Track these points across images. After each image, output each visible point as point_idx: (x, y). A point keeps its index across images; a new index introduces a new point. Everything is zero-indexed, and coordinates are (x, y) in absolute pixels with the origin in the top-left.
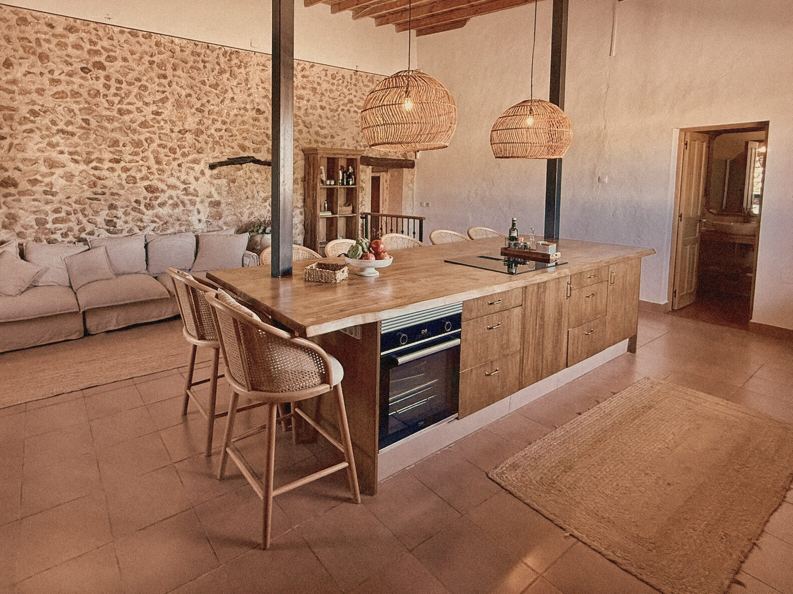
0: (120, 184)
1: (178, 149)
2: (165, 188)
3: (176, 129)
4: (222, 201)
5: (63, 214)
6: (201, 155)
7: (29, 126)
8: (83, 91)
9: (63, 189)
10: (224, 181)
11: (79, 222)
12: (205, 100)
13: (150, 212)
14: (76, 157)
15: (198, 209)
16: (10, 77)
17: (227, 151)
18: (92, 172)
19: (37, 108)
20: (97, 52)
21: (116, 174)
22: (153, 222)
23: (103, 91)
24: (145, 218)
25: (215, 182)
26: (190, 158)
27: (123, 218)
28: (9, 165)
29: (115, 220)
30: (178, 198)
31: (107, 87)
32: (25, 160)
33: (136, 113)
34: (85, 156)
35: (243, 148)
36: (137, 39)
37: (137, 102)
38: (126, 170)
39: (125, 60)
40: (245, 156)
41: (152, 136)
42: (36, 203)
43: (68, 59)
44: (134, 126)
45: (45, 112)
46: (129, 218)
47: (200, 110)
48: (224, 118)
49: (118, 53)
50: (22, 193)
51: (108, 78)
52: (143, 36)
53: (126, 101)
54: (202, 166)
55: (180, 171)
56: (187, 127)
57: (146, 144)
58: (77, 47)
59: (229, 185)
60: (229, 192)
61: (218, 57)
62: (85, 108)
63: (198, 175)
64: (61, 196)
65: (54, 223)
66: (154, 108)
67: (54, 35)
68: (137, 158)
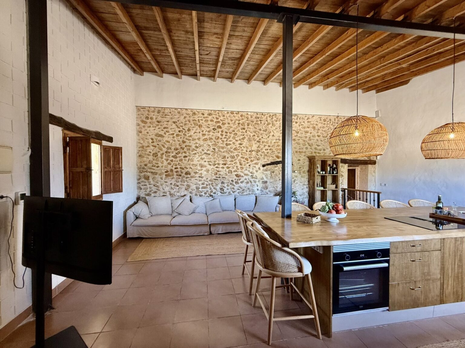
0: (226, 174)
1: (249, 159)
2: (243, 175)
3: (248, 150)
4: (268, 181)
5: (205, 185)
6: (259, 161)
7: (195, 152)
8: (213, 138)
9: (205, 175)
10: (269, 172)
11: (211, 189)
12: (261, 137)
13: (237, 185)
14: (210, 163)
15: (257, 185)
16: (189, 135)
17: (270, 158)
18: (216, 169)
19: (197, 145)
20: (218, 122)
21: (224, 169)
22: (238, 189)
23: (220, 137)
24: (235, 188)
25: (265, 172)
26: (254, 162)
27: (227, 187)
28: (188, 167)
29: (224, 188)
30: (249, 179)
31: (222, 135)
32: (193, 165)
33: (232, 144)
34: (213, 162)
35: (278, 157)
36: (234, 115)
37: (233, 140)
38: (228, 168)
39: (229, 124)
40: (279, 161)
41: (239, 154)
42: (196, 181)
43: (208, 126)
44: (232, 150)
45: (200, 146)
46: (229, 188)
47: (259, 142)
48: (269, 144)
49: (226, 121)
50: (192, 177)
51: (222, 131)
52: (236, 113)
53: (229, 140)
54: (260, 165)
55: (250, 168)
56: (253, 149)
57: (236, 157)
58: (212, 121)
59: (271, 174)
60: (271, 177)
61: (267, 118)
62: (214, 144)
63: (257, 169)
64: (204, 178)
65: (202, 189)
66: (239, 142)
67: (204, 118)
68: (233, 163)
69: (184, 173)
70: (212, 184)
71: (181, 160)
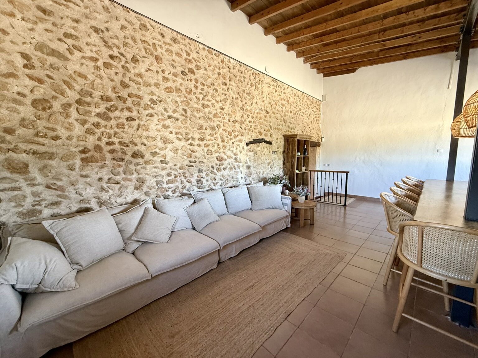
0: (204, 155)
1: (232, 133)
2: (226, 157)
3: (231, 120)
4: (251, 165)
5: (172, 177)
6: (242, 137)
7: (150, 111)
8: (183, 89)
9: (173, 158)
10: (253, 153)
11: (182, 182)
12: (244, 102)
13: (219, 174)
14: (179, 136)
15: (241, 171)
17: (254, 134)
18: (189, 147)
19: (155, 98)
20: (190, 61)
21: (201, 148)
22: (221, 180)
23: (194, 90)
24: (217, 178)
25: (248, 154)
26: (238, 138)
27: (206, 178)
28: (138, 141)
29: (202, 179)
30: (232, 164)
31: (196, 87)
32: (148, 137)
33: (211, 107)
34: (184, 135)
35: (261, 133)
36: (211, 56)
37: (212, 99)
38: (206, 146)
39: (206, 69)
40: (261, 138)
41: (220, 123)
42: (156, 170)
43: (174, 63)
44: (211, 116)
45: (160, 102)
46: (209, 178)
47: (241, 108)
48: (252, 114)
49: (201, 64)
50: (147, 163)
51: (196, 81)
52: (215, 54)
53: (206, 98)
54: (243, 144)
55: (233, 147)
56: (236, 119)
57: (217, 129)
58: (178, 54)
59: (255, 155)
60: (255, 160)
62: (184, 101)
63: (241, 149)
64: (171, 164)
65: (167, 184)
66: (220, 104)
67: (164, 43)
68: (213, 138)
69: (130, 154)
70: (184, 173)
71: (120, 126)
